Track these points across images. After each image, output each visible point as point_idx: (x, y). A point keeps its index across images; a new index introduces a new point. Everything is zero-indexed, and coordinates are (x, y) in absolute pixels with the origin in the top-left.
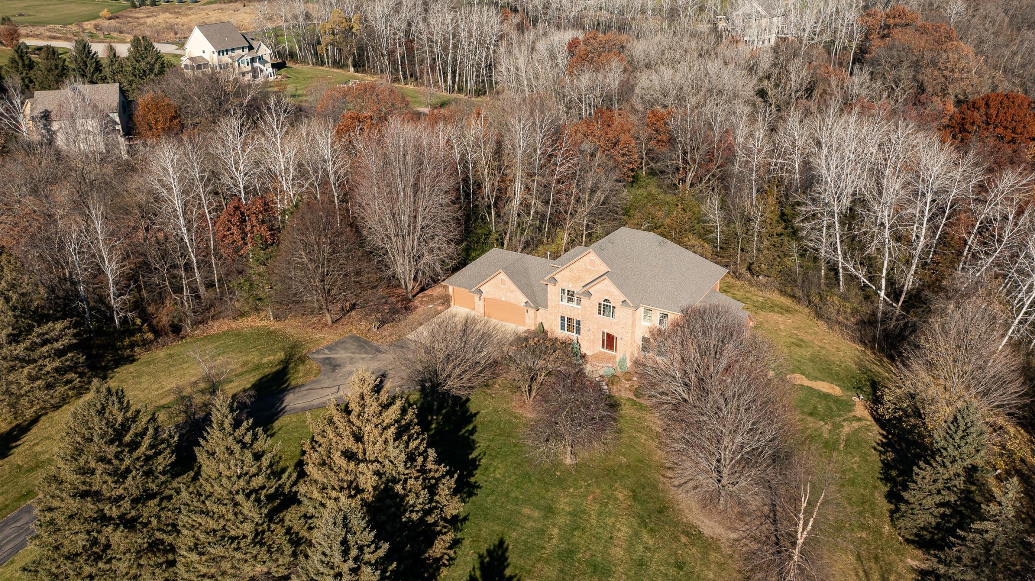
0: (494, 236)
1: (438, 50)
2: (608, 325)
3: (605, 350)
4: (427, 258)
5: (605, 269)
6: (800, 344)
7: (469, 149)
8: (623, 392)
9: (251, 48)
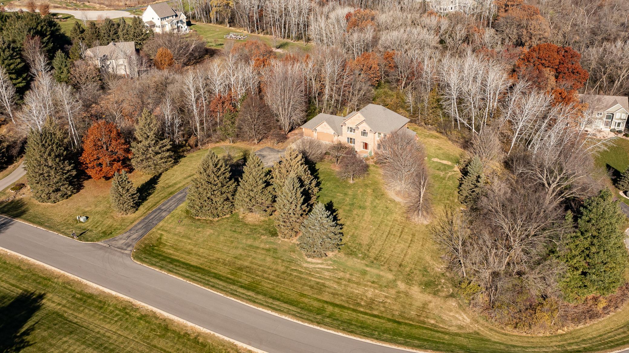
1: (277, 16)
2: (366, 139)
3: (364, 149)
5: (363, 119)
6: (440, 149)
7: (308, 73)
8: (371, 162)
9: (176, 16)
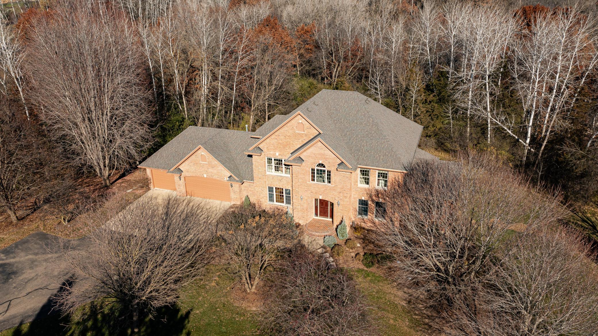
0: (187, 121)
3: (319, 218)
4: (119, 141)
5: (316, 131)
8: (350, 262)
